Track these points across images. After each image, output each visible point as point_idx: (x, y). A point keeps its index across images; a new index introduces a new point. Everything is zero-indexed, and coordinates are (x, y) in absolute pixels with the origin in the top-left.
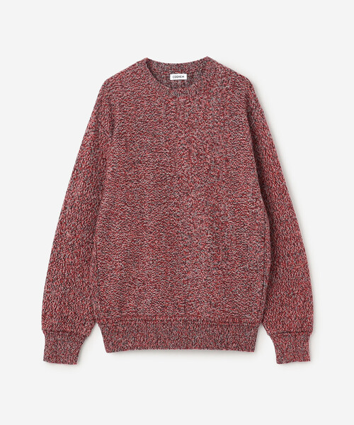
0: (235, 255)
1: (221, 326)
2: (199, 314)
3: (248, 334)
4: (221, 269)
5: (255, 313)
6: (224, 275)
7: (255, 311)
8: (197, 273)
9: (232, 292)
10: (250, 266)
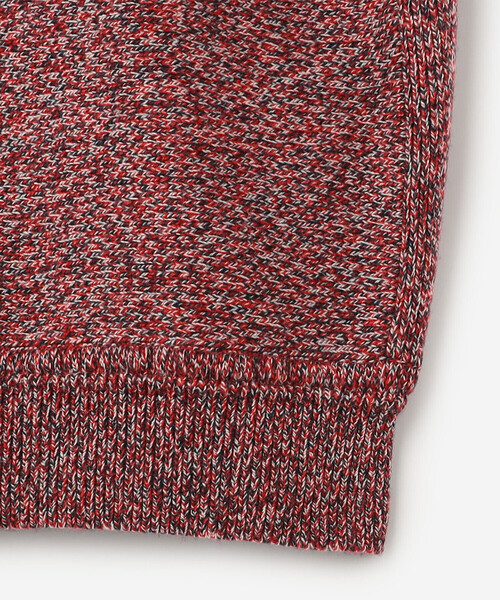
0: (249, 15)
1: (188, 398)
2: (69, 333)
3: (341, 451)
4: (184, 73)
5: (368, 327)
6: (198, 110)
7: (372, 316)
8: (57, 114)
9: (246, 205)
10: (330, 76)
